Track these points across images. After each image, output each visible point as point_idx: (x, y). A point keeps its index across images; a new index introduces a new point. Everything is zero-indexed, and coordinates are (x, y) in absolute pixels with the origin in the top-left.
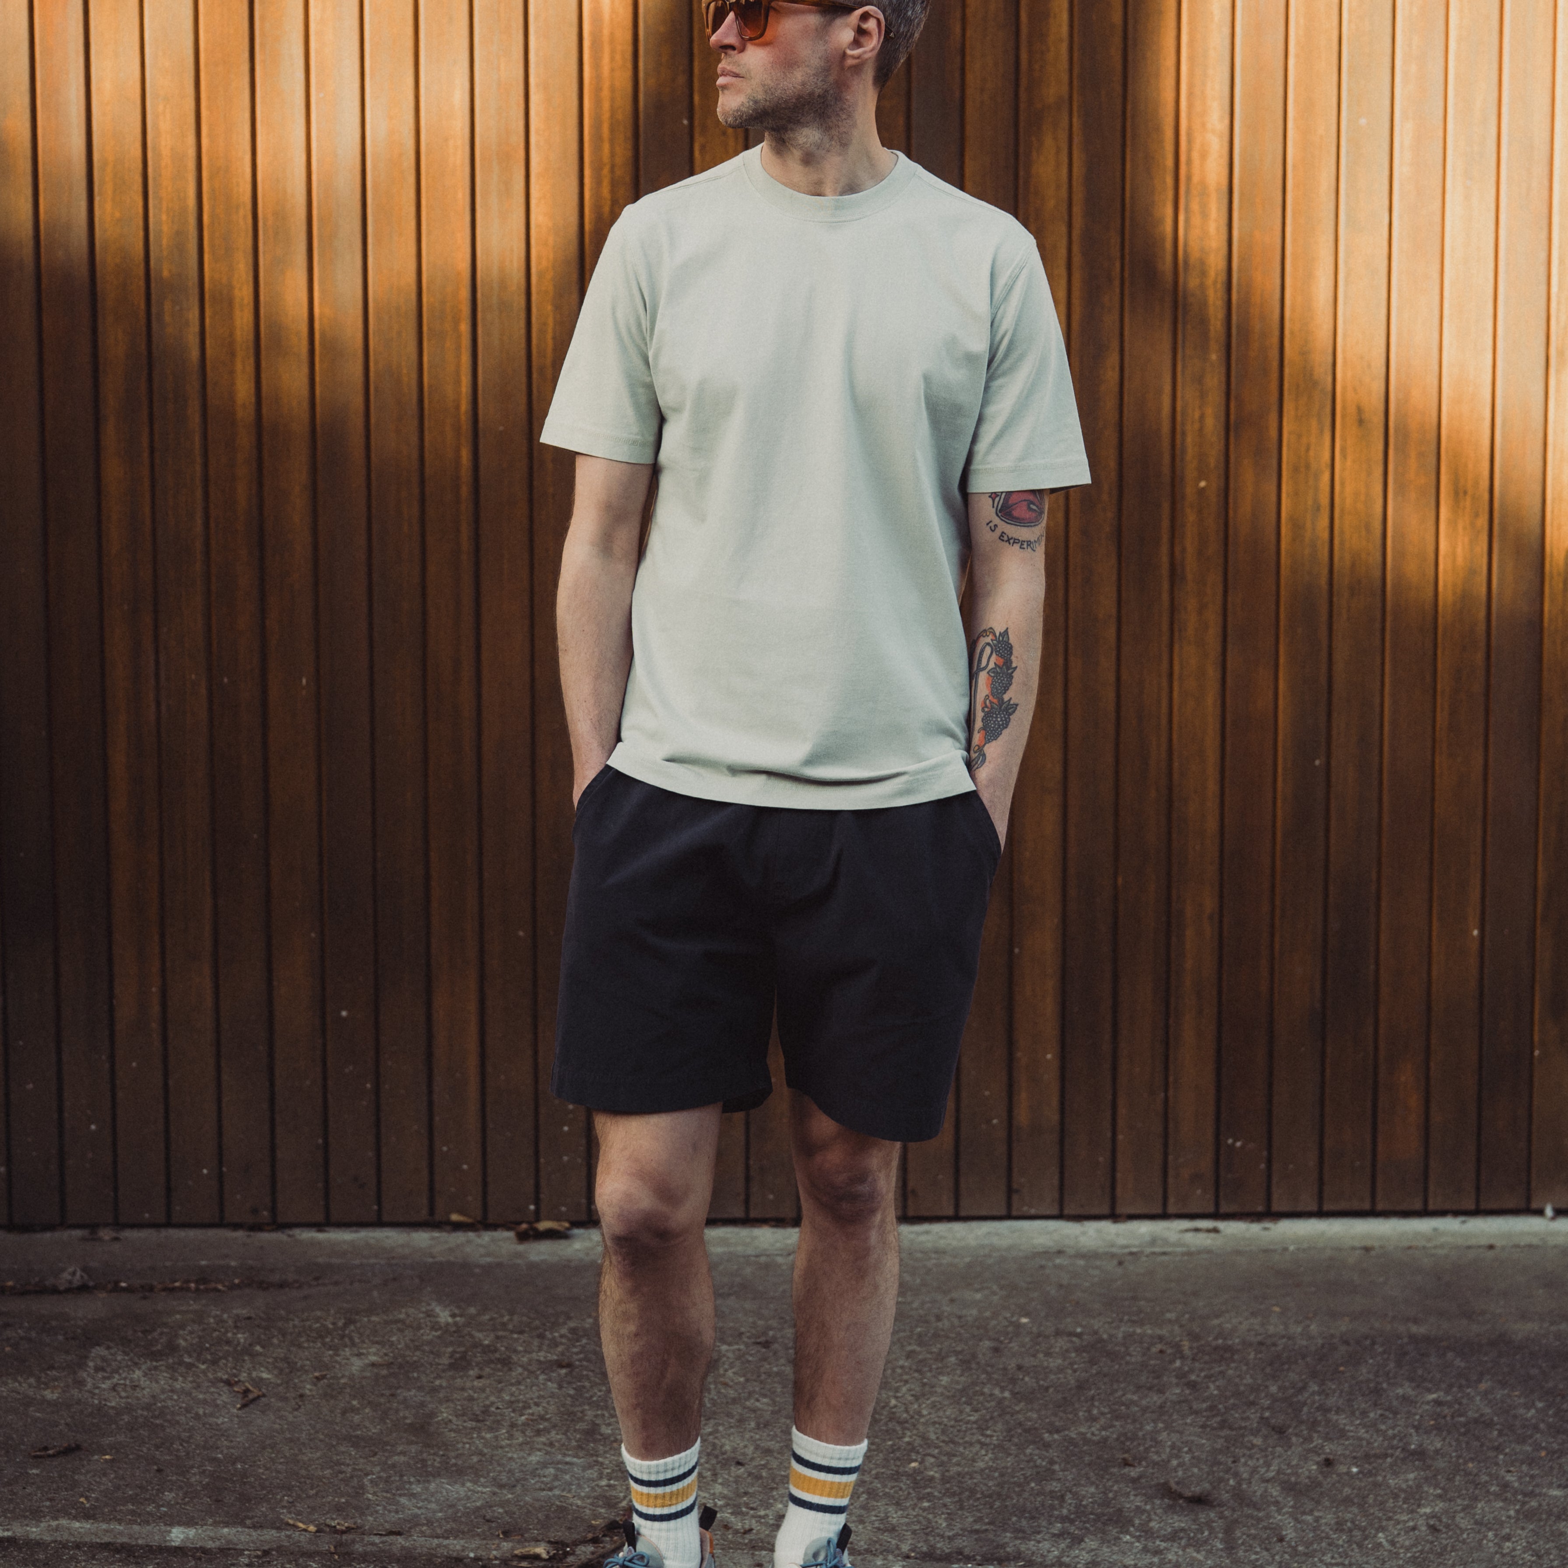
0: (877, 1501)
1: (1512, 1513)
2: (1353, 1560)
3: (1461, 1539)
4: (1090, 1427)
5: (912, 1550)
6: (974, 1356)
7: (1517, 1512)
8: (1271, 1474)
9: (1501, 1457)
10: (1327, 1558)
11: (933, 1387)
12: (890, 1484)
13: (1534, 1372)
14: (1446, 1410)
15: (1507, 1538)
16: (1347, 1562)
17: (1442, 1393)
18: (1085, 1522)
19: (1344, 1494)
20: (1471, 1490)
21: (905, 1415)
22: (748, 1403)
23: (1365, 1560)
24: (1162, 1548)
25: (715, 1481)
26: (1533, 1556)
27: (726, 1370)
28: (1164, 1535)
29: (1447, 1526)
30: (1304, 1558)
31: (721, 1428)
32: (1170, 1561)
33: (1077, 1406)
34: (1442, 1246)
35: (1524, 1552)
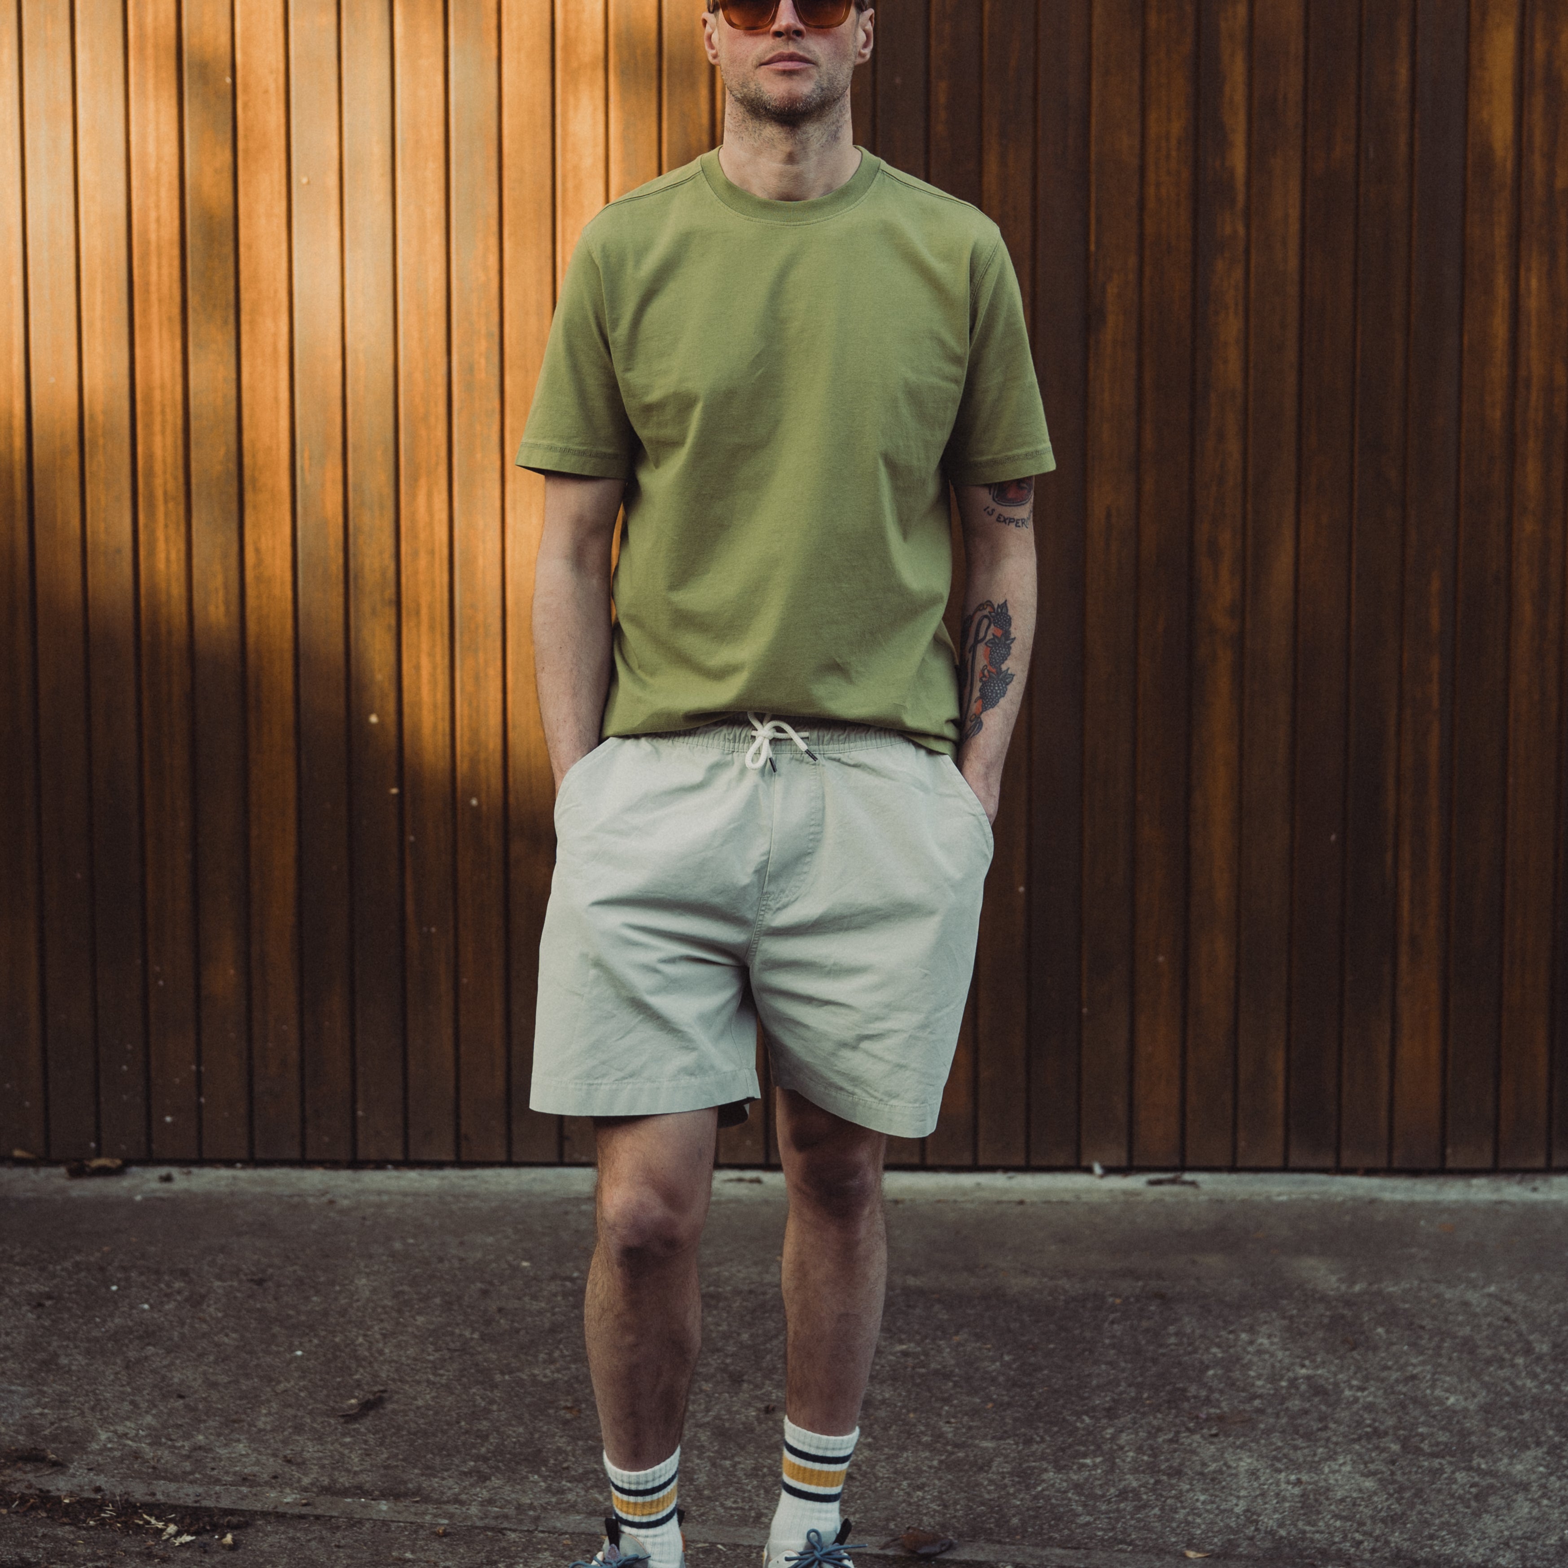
0: (299, 1435)
1: (935, 1463)
2: (755, 1506)
3: (873, 1487)
4: (544, 1369)
5: (312, 1484)
6: (459, 1298)
7: (941, 1462)
8: (707, 1419)
9: (946, 1408)
10: (729, 1503)
11: (406, 1326)
12: (319, 1419)
13: (1014, 1325)
14: (910, 1361)
15: (920, 1488)
16: (747, 1507)
17: (912, 1345)
18: (499, 1461)
19: (773, 1441)
20: (903, 1440)
21: (367, 1354)
22: (216, 1339)
23: (767, 1504)
24: (565, 1488)
25: (147, 1412)
26: (939, 1506)
27: (209, 1306)
28: (573, 1476)
29: (864, 1475)
30: (705, 1502)
31: (178, 1362)
32: (568, 1501)
33: (541, 1348)
34: (972, 1202)
35: (932, 1501)
